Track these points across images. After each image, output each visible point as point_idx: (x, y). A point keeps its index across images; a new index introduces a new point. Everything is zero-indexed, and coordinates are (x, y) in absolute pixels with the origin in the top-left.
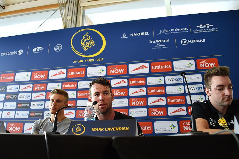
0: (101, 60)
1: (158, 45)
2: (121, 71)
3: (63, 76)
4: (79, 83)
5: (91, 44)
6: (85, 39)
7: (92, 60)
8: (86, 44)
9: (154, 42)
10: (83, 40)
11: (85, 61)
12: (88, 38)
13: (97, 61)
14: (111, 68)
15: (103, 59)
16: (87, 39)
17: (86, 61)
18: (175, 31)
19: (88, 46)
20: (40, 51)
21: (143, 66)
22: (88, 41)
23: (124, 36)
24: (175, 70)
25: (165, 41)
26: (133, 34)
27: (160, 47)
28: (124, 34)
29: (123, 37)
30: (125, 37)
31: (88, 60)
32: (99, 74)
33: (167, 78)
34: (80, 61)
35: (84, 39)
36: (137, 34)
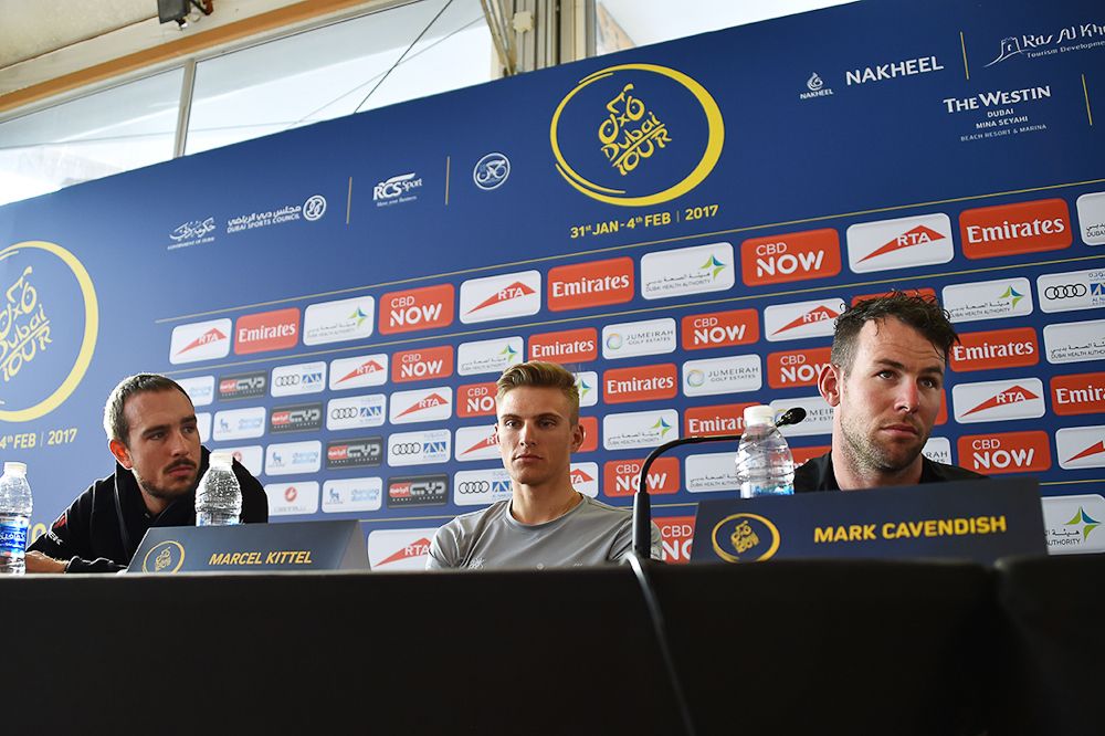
0: (707, 215)
1: (991, 120)
2: (811, 261)
3: (530, 305)
4: (607, 331)
5: (649, 141)
6: (616, 115)
7: (664, 219)
8: (629, 142)
9: (970, 104)
10: (609, 121)
11: (629, 225)
12: (635, 112)
13: (688, 218)
14: (761, 251)
15: (716, 207)
16: (626, 117)
17: (633, 226)
18: (1080, 39)
19: (638, 149)
20: (404, 194)
21: (920, 230)
22: (633, 126)
23: (815, 86)
24: (1088, 240)
25: (1029, 94)
26: (858, 72)
27: (1004, 127)
28: (815, 75)
29: (810, 91)
30: (821, 93)
31: (640, 219)
32: (700, 285)
33: (1044, 282)
34: (603, 229)
35: (612, 116)
36: (881, 72)
